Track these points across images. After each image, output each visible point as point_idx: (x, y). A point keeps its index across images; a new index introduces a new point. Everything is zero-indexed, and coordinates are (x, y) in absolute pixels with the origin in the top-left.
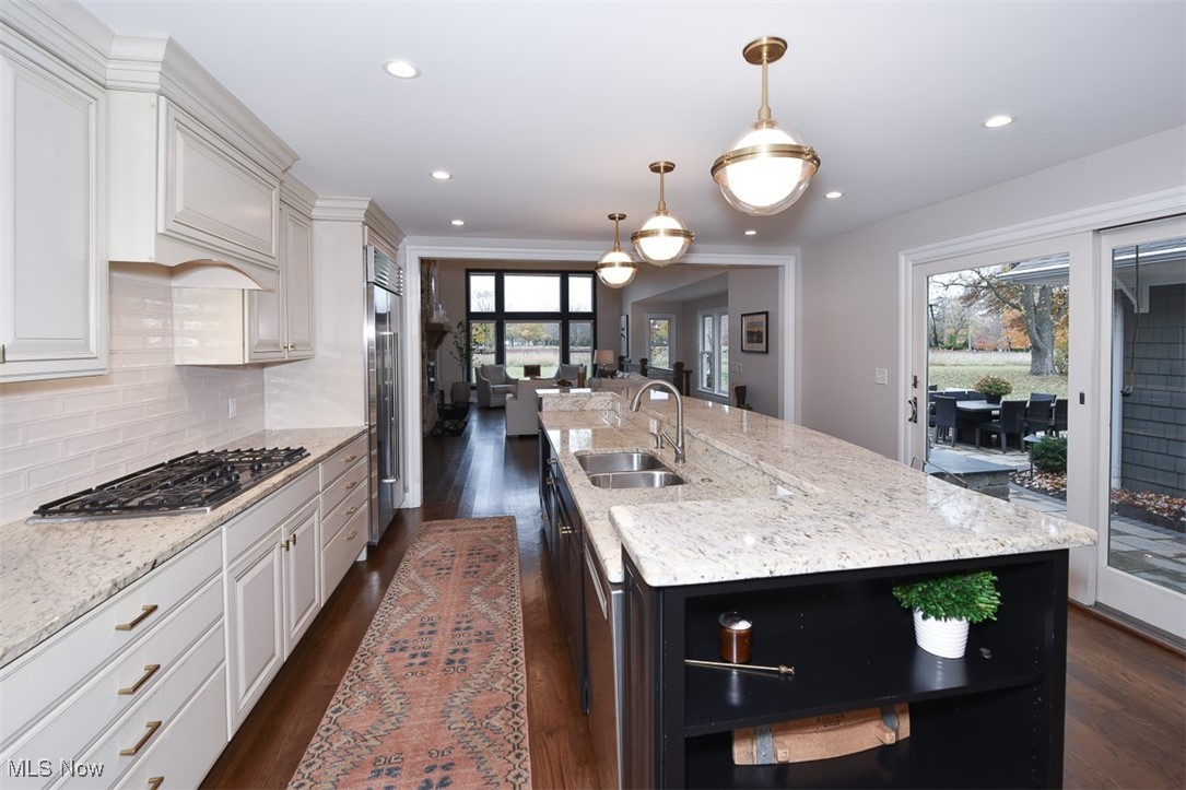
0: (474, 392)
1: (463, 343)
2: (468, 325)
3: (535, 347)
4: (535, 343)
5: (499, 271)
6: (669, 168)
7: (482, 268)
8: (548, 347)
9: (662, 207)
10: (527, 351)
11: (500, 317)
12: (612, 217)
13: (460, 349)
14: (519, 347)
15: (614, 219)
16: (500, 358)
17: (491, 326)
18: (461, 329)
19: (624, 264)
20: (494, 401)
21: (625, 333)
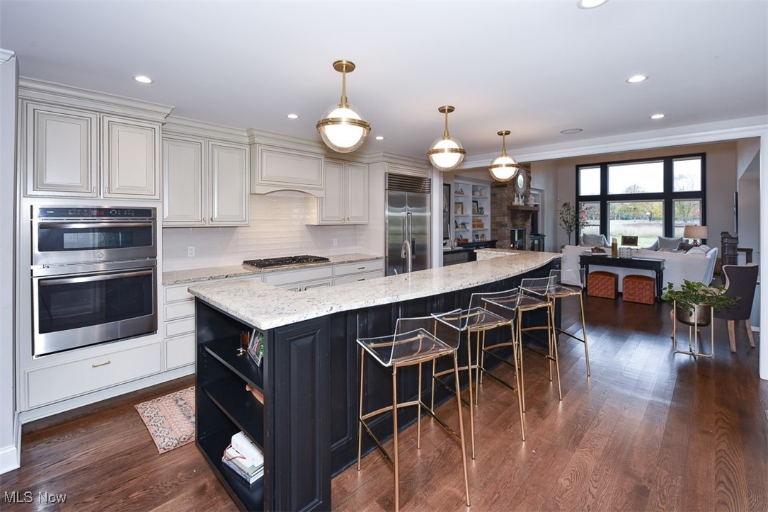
1: (569, 218)
2: (578, 205)
5: (603, 163)
6: (451, 110)
7: (588, 162)
8: (652, 222)
9: (446, 134)
11: (604, 198)
12: (500, 134)
13: (566, 222)
15: (502, 134)
16: (604, 229)
17: (597, 205)
18: (567, 208)
19: (508, 165)
21: (735, 210)
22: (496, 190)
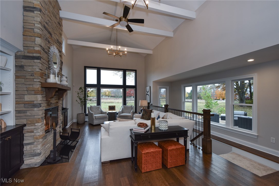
0: (87, 117)
1: (82, 96)
2: (85, 89)
3: (109, 98)
4: (108, 97)
5: (99, 68)
10: (106, 99)
11: (99, 86)
13: (81, 99)
14: (104, 98)
16: (99, 103)
17: (95, 90)
18: (81, 91)
20: (96, 122)
21: (149, 93)
22: (24, 62)
